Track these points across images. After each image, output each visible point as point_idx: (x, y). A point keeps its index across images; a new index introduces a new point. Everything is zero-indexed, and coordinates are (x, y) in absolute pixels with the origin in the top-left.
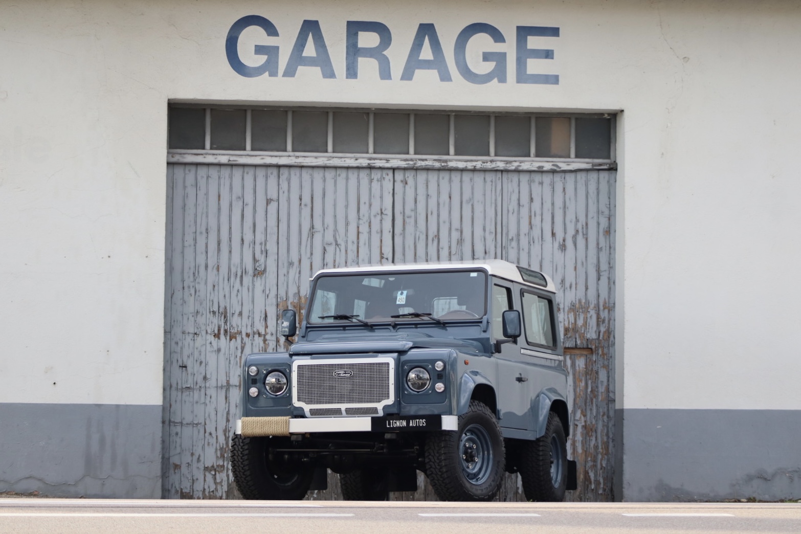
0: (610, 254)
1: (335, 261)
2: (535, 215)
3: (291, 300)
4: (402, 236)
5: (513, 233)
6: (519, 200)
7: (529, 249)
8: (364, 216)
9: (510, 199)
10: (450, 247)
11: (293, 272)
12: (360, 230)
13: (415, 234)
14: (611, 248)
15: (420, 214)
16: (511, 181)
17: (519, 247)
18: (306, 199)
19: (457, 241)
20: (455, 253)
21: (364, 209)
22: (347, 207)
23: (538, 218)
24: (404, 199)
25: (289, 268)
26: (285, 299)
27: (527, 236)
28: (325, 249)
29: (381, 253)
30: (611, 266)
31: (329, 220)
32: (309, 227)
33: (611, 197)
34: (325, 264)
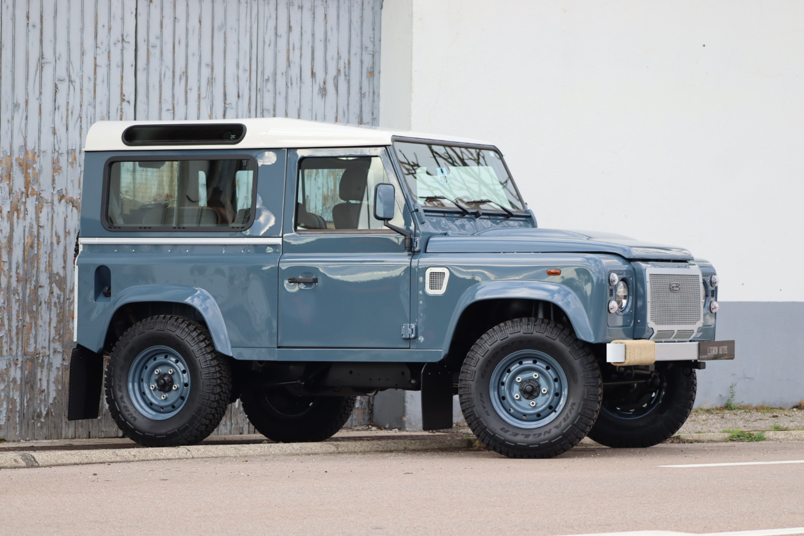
0: (374, 101)
1: (68, 103)
2: (294, 49)
3: (16, 155)
4: (146, 71)
5: (268, 72)
6: (276, 28)
7: (287, 93)
8: (102, 43)
9: (267, 27)
10: (199, 88)
11: (19, 116)
12: (98, 62)
13: (161, 70)
14: (375, 94)
15: (166, 43)
16: (268, 3)
17: (275, 89)
18: (35, 18)
19: (207, 80)
20: (204, 96)
21: (102, 33)
22: (82, 30)
23: (297, 52)
24: (148, 22)
25: (14, 111)
26: (9, 154)
27: (284, 77)
28: (56, 86)
29: (122, 95)
30: (375, 116)
31: (62, 48)
32: (38, 56)
33: (375, 28)
34: (57, 107)
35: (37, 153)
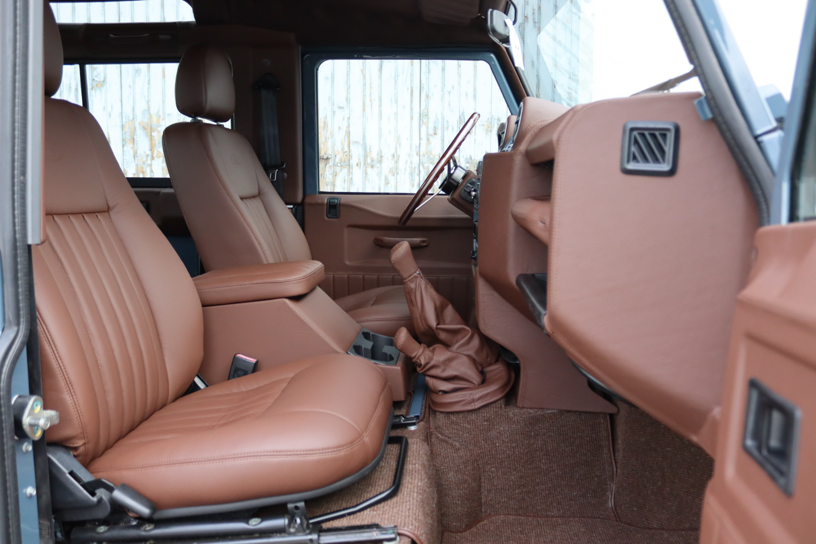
3: (139, 119)
11: (141, 81)
35: (162, 116)
